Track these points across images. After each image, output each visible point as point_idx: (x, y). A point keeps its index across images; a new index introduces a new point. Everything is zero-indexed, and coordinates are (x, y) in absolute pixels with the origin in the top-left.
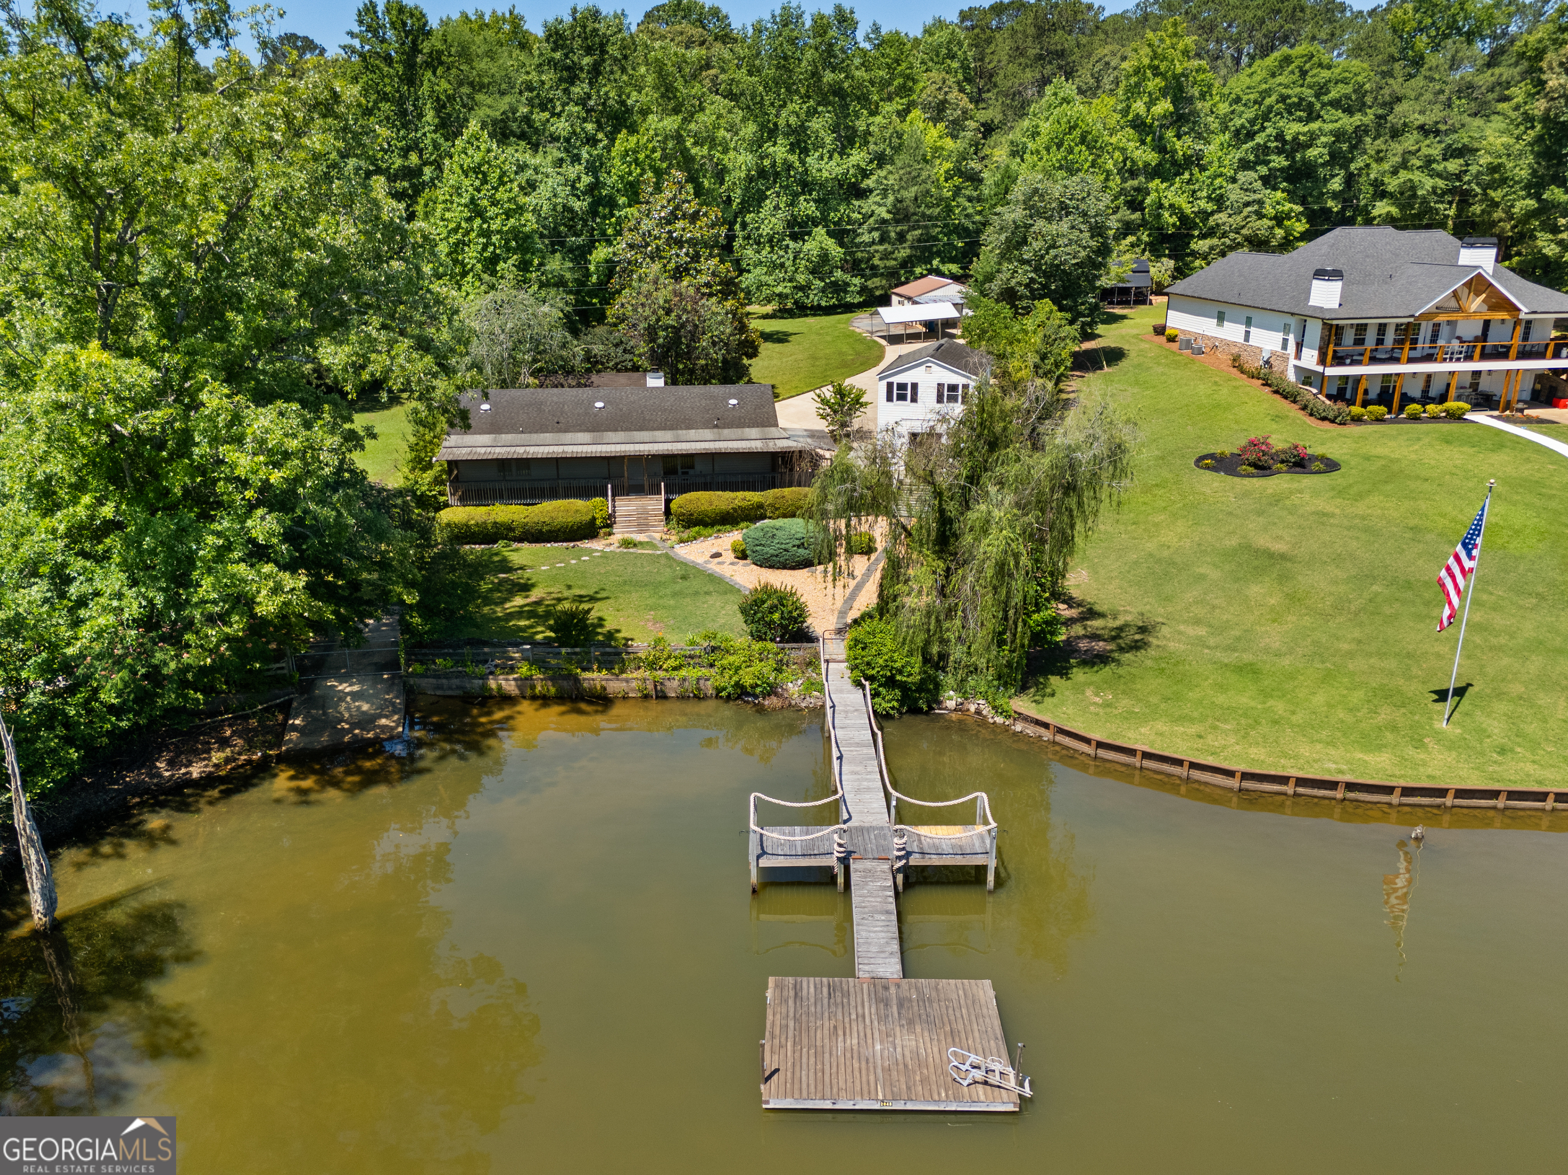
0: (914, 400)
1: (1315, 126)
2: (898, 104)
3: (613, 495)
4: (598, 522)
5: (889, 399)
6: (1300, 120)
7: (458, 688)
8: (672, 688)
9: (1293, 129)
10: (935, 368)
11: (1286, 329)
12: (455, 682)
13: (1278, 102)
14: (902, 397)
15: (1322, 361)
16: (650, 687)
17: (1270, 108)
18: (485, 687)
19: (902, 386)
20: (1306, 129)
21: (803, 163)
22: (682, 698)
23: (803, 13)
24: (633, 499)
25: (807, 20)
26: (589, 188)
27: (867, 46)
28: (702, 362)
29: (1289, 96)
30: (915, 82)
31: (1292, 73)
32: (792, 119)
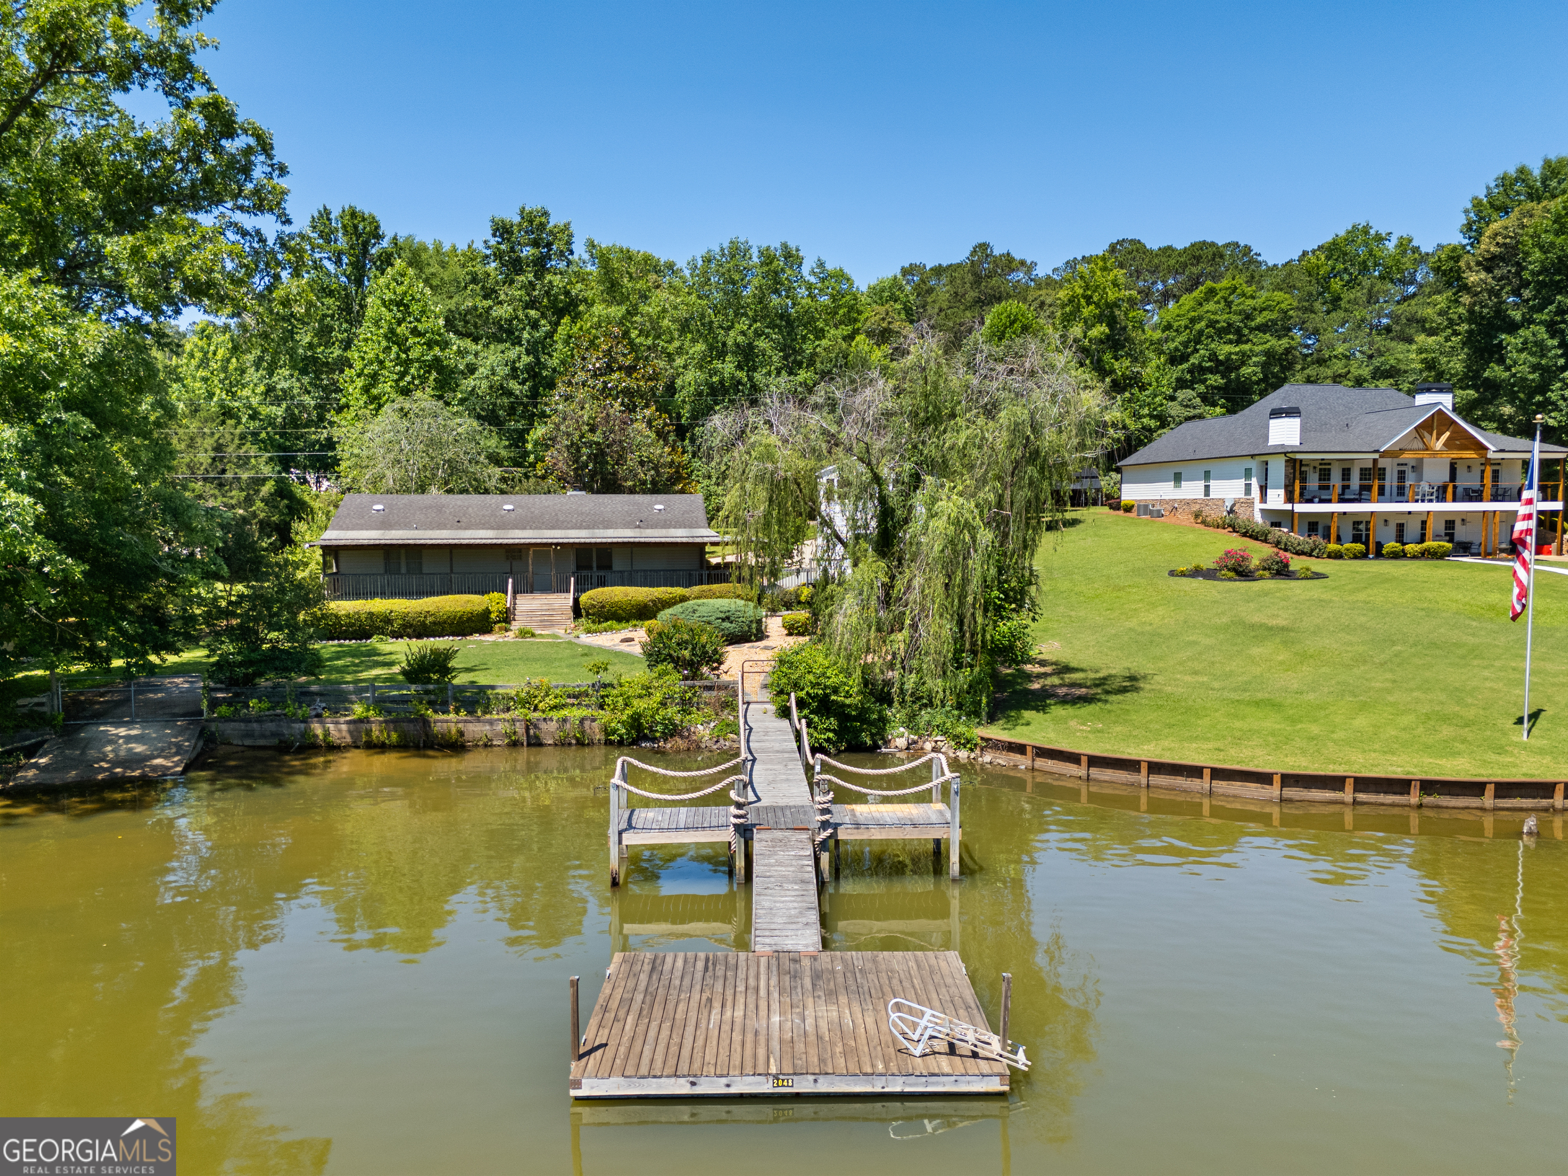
1: (1246, 347)
2: (846, 330)
3: (515, 592)
4: (493, 616)
6: (1230, 342)
7: (273, 735)
8: (549, 730)
9: (1224, 350)
11: (1248, 474)
12: (271, 726)
13: (1207, 326)
15: (1290, 499)
16: (520, 728)
17: (1201, 333)
18: (306, 733)
20: (1237, 349)
21: (750, 379)
22: (562, 744)
23: (750, 247)
24: (537, 596)
25: (755, 253)
26: (529, 368)
27: (813, 280)
28: (630, 483)
29: (1217, 322)
30: (860, 313)
31: (1218, 302)
32: (740, 339)
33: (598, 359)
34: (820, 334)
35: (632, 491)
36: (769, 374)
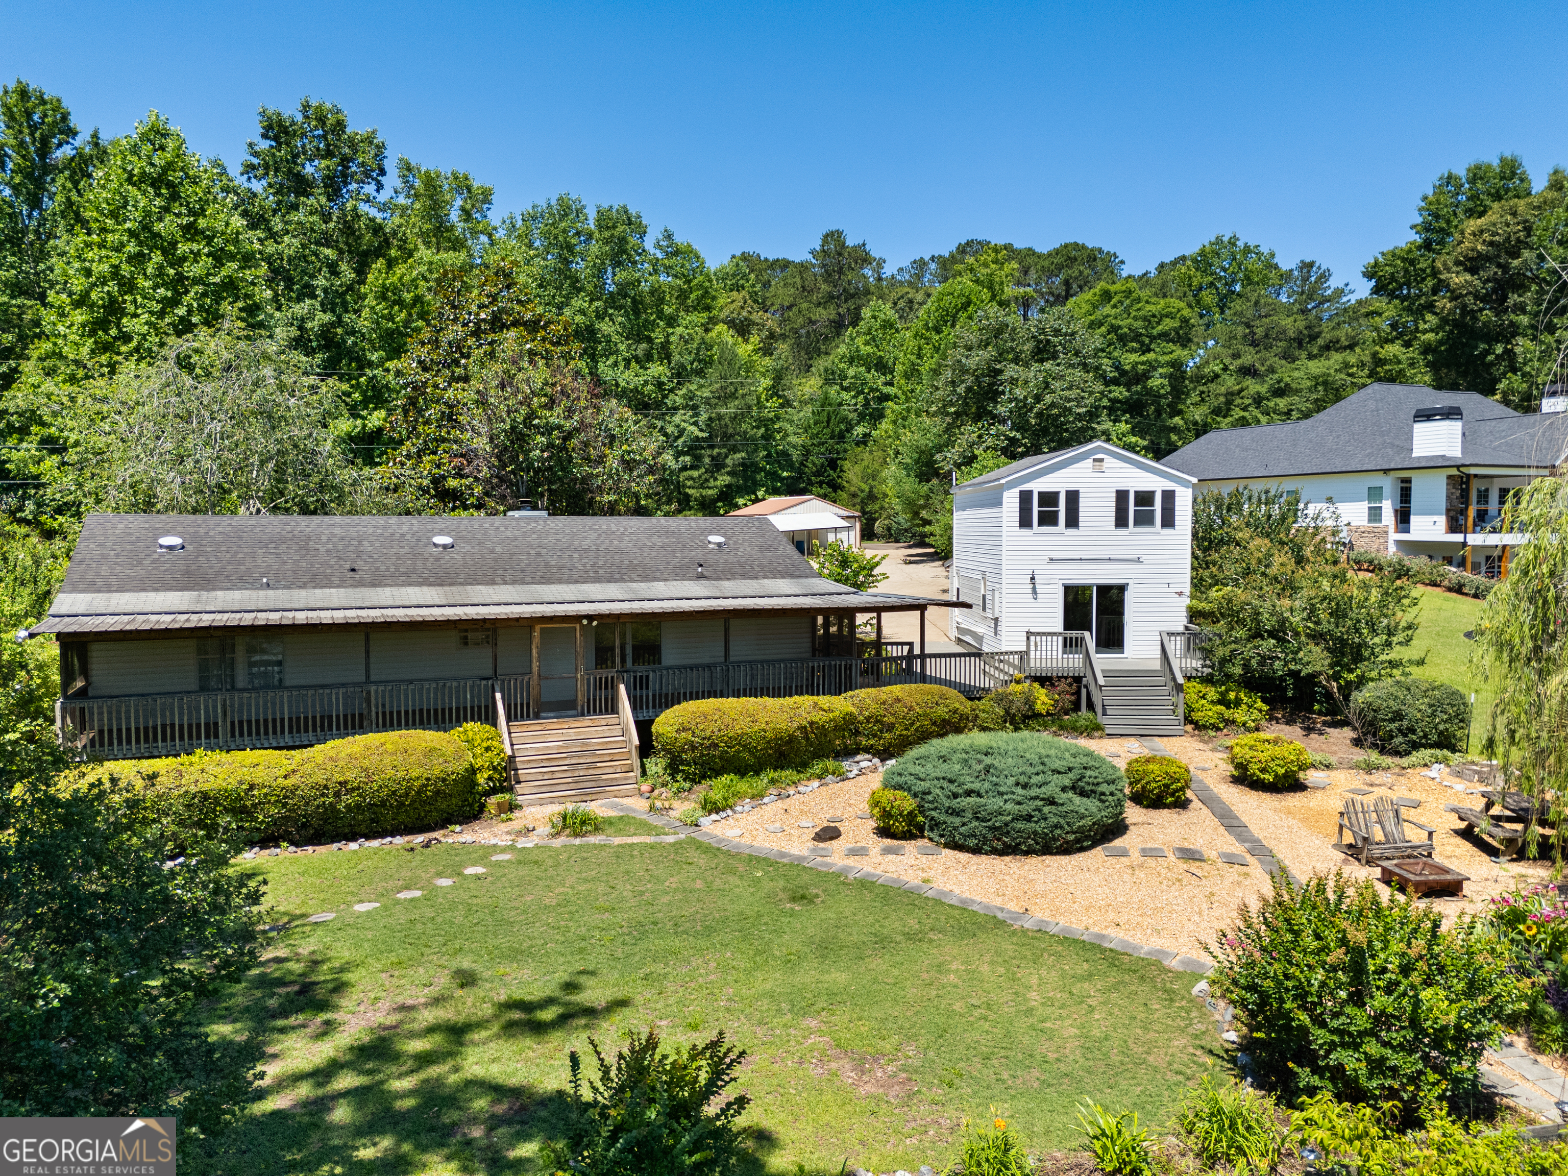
0: (1073, 521)
1: (1151, 356)
2: (699, 317)
3: (509, 719)
4: (479, 778)
5: (1025, 522)
6: (1133, 350)
9: (1129, 359)
10: (1109, 461)
11: (1375, 494)
14: (1048, 519)
19: (1049, 499)
20: (1144, 358)
23: (584, 207)
24: (552, 723)
25: (592, 215)
26: (326, 332)
27: (660, 255)
28: (607, 498)
29: (1120, 327)
30: (714, 298)
31: (1115, 306)
32: (579, 319)
33: (481, 307)
34: (672, 321)
35: (612, 510)
36: (616, 364)
